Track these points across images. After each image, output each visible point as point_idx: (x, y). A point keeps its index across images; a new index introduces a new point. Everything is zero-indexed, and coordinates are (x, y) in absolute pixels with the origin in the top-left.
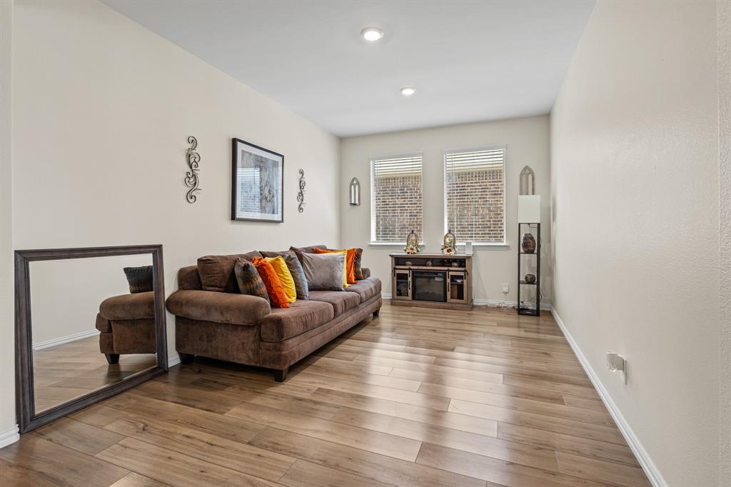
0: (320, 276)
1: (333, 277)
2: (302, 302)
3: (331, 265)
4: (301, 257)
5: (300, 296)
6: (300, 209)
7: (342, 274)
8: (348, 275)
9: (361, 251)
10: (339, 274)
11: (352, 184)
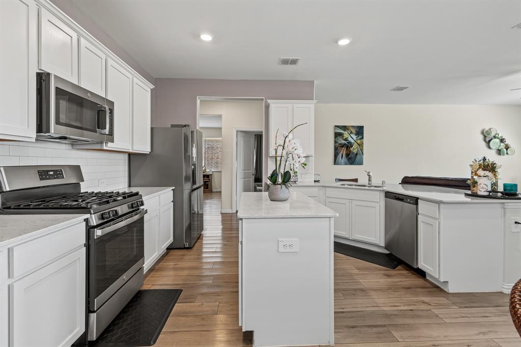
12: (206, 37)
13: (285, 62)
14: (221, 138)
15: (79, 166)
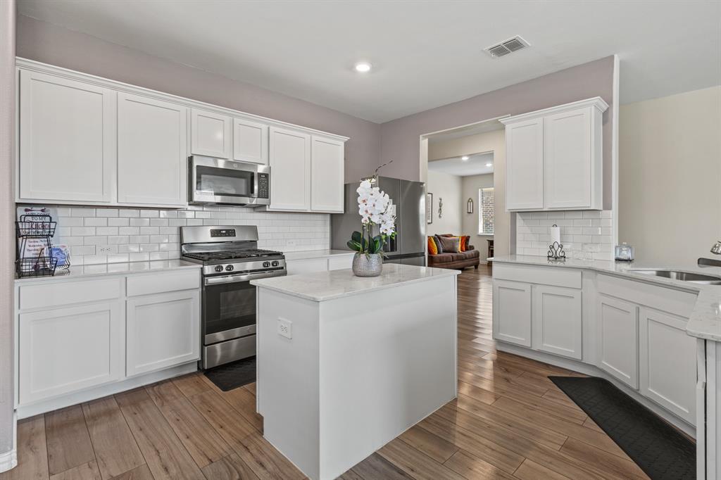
0: (448, 247)
1: (453, 247)
2: (439, 255)
3: (454, 242)
4: (440, 239)
5: (439, 253)
6: (440, 216)
7: (459, 247)
8: (461, 247)
9: (469, 237)
10: (456, 246)
11: (469, 201)
12: (363, 68)
13: (499, 51)
14: (493, 189)
15: (256, 226)
